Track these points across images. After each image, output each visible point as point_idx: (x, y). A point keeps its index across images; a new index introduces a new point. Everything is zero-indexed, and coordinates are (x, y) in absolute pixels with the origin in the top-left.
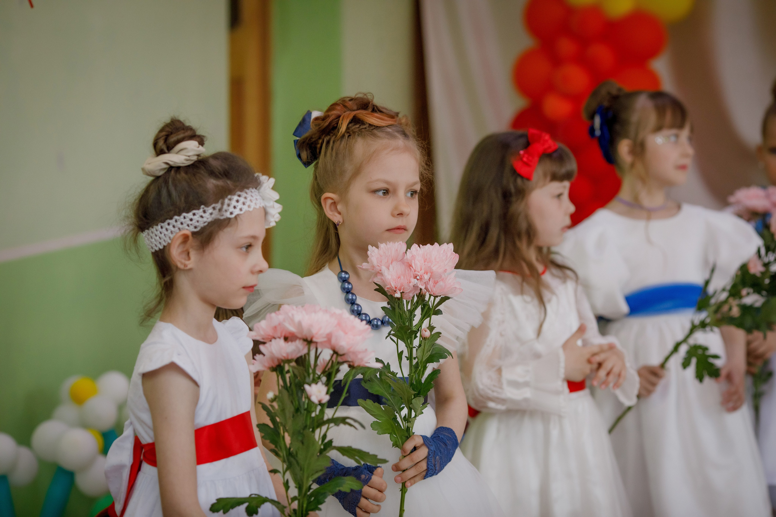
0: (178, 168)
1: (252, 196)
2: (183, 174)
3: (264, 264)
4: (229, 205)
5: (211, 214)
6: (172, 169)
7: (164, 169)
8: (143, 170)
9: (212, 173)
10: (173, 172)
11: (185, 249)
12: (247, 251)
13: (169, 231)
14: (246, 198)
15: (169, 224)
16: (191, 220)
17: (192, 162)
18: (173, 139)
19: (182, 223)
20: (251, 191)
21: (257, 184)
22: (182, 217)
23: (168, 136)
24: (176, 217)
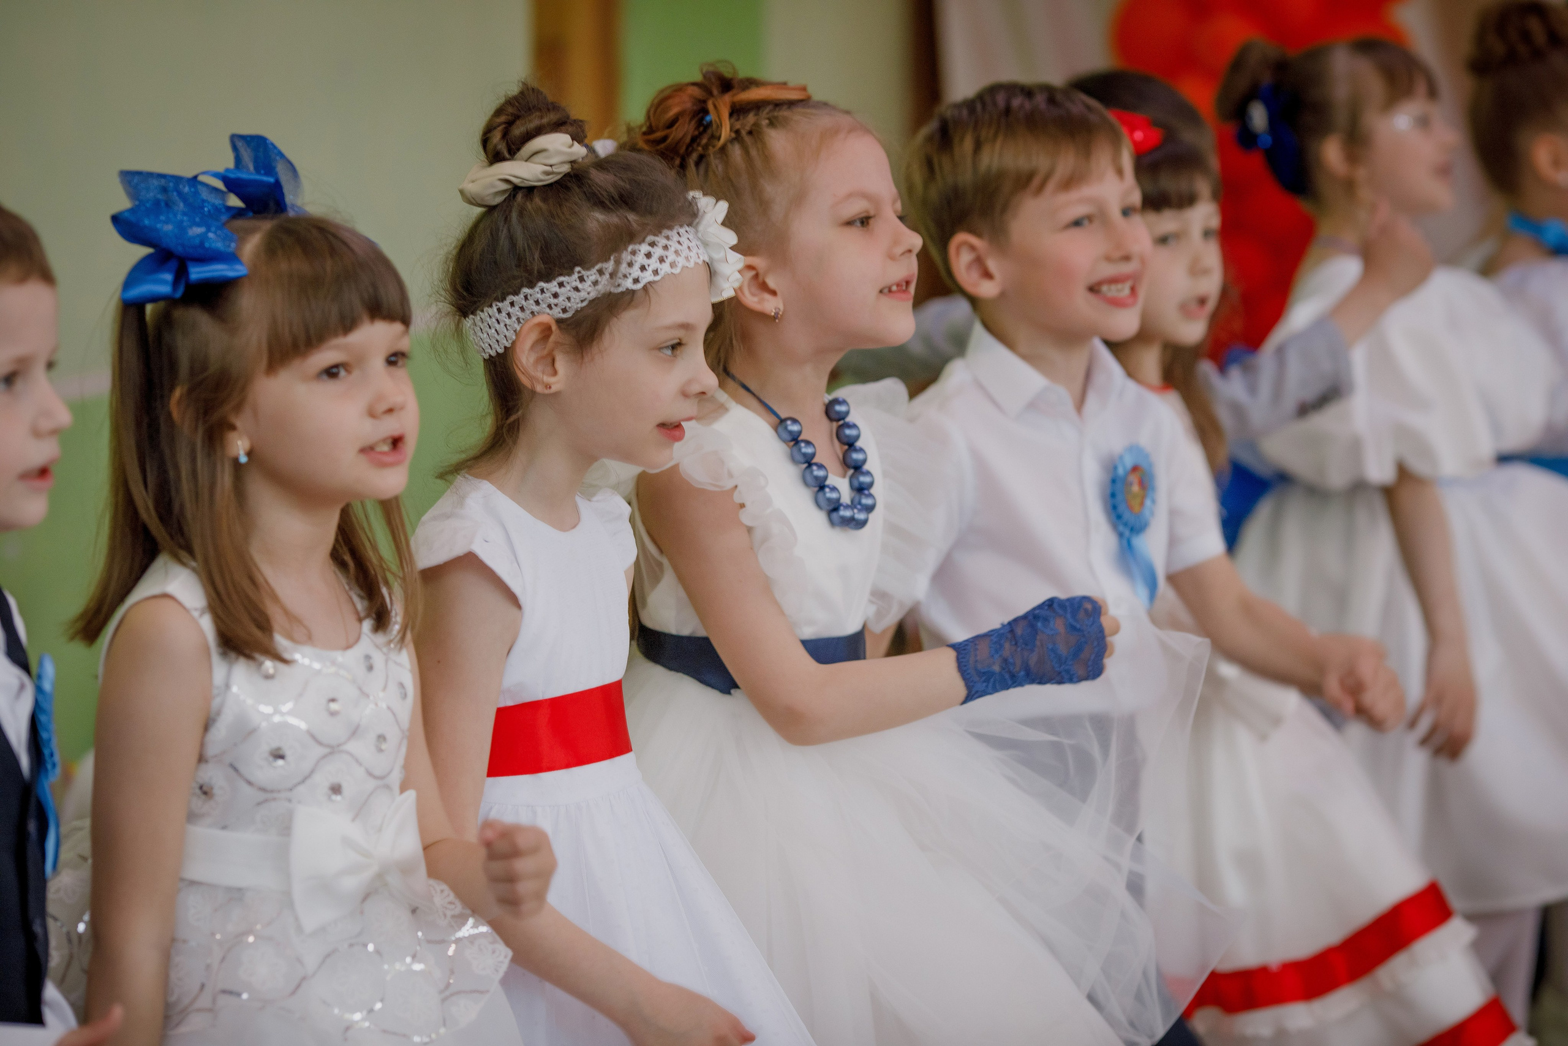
0: (530, 190)
1: (679, 242)
2: (537, 200)
3: (710, 379)
4: (630, 265)
5: (595, 283)
6: (517, 191)
7: (504, 191)
8: (462, 192)
9: (599, 201)
10: (520, 197)
11: (545, 352)
12: (672, 353)
13: (514, 319)
14: (666, 248)
15: (512, 304)
16: (556, 295)
17: (559, 177)
18: (518, 130)
19: (537, 303)
20: (678, 233)
21: (691, 215)
22: (537, 289)
23: (510, 124)
24: (526, 290)
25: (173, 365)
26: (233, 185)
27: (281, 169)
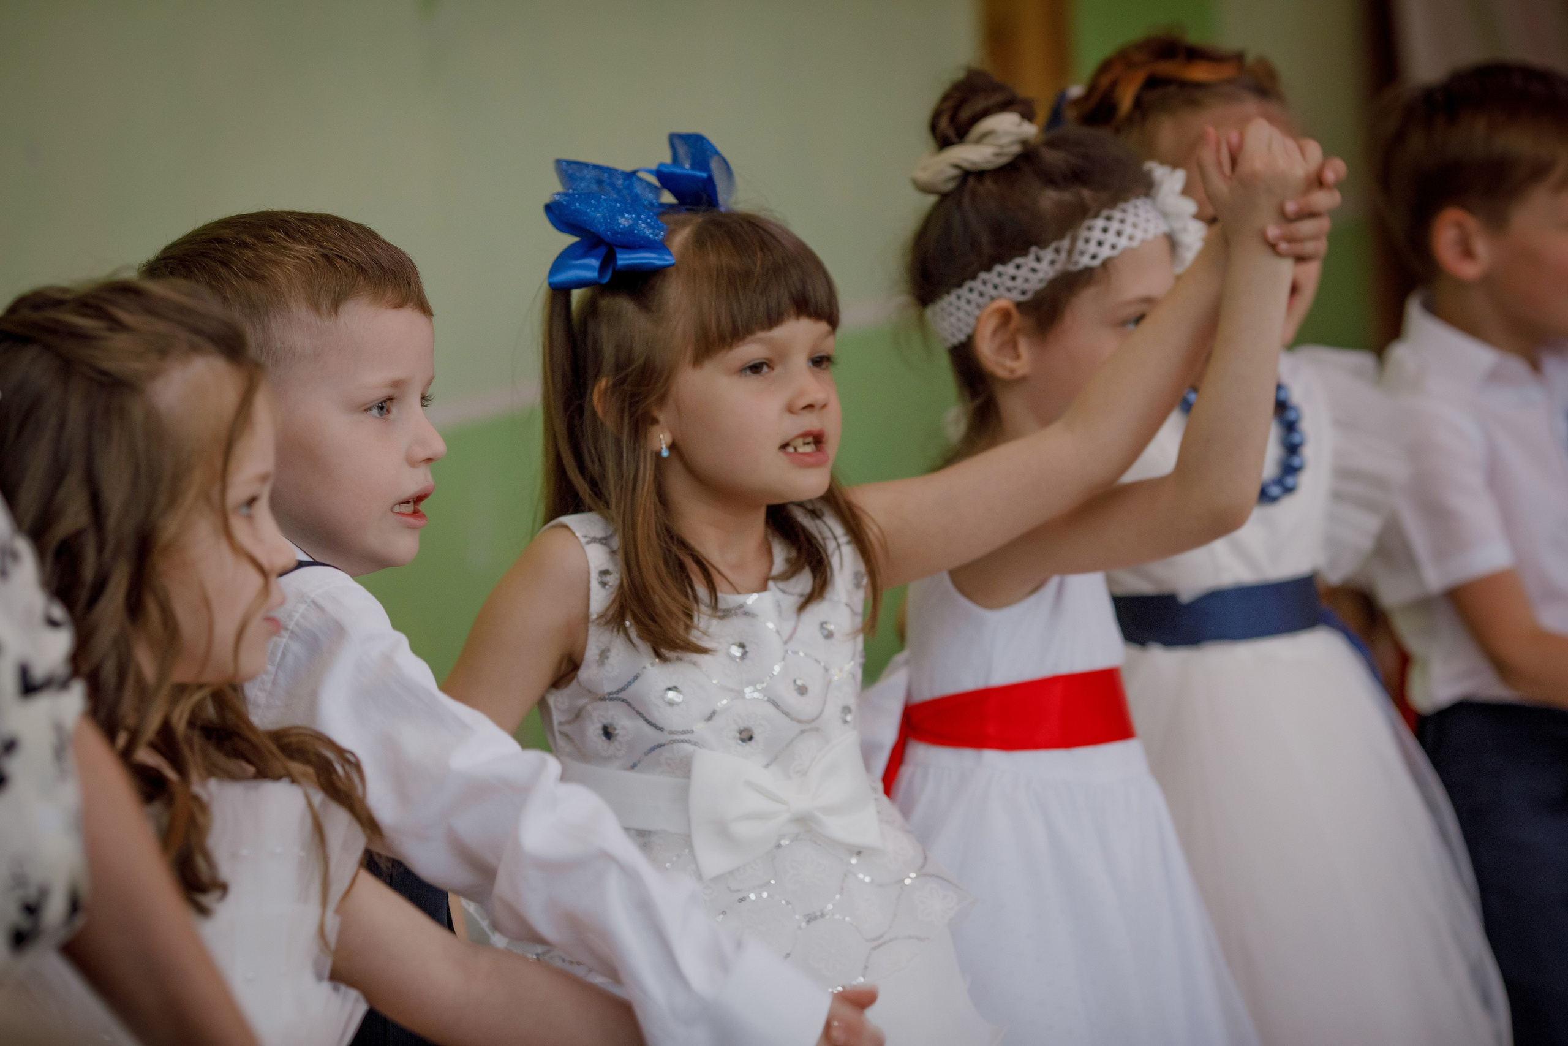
0: (981, 174)
1: (1136, 215)
2: (989, 184)
4: (1087, 241)
5: (1053, 262)
6: (969, 176)
7: (955, 177)
8: (913, 180)
9: (1050, 180)
10: (971, 181)
11: (1007, 337)
13: (974, 305)
14: (1122, 221)
15: (984, 283)
16: (1013, 278)
17: (1010, 158)
18: (965, 114)
19: (996, 287)
20: (1135, 205)
21: (1146, 187)
22: (994, 273)
23: (957, 109)
24: (983, 275)
25: (598, 353)
26: (666, 179)
27: (714, 165)
